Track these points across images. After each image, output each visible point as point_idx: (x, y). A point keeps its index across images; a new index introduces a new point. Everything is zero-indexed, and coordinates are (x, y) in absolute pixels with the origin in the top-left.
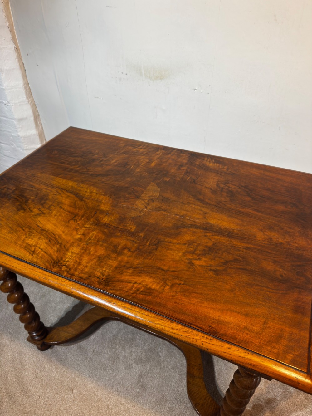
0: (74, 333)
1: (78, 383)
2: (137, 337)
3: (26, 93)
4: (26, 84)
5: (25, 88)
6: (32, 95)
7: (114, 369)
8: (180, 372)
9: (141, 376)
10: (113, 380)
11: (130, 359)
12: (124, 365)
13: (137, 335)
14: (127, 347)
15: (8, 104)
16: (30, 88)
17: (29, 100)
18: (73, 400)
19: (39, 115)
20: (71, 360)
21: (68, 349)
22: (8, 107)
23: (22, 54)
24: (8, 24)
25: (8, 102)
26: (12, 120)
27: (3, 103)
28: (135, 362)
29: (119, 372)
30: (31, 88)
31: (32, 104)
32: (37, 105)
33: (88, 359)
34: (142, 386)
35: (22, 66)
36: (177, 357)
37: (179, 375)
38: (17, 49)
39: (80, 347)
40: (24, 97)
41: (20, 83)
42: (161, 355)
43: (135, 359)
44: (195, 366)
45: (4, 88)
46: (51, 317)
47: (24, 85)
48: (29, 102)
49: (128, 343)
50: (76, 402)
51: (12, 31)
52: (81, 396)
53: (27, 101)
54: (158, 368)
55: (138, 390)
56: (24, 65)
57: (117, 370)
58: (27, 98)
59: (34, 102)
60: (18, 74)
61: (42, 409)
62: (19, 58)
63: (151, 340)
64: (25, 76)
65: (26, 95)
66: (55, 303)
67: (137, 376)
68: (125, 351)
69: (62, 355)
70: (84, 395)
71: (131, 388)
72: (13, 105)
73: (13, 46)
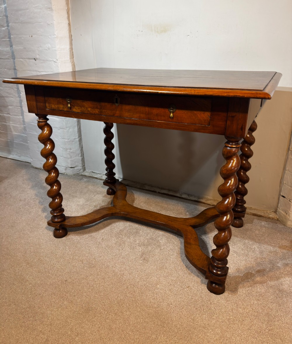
0: (88, 219)
1: (87, 257)
2: (141, 231)
3: (70, 55)
4: (71, 49)
5: (70, 51)
6: (73, 57)
7: (120, 250)
9: (143, 254)
10: (119, 256)
11: (134, 244)
12: (129, 247)
13: (141, 230)
15: (57, 61)
16: (73, 53)
17: (72, 60)
18: (83, 267)
20: (83, 244)
21: (80, 238)
22: (56, 63)
23: (72, 29)
24: (66, 8)
25: (57, 60)
27: (53, 61)
28: (138, 246)
29: (124, 251)
30: (74, 52)
31: (72, 63)
32: (75, 66)
33: (98, 243)
34: (144, 259)
35: (71, 36)
37: (177, 254)
38: (69, 24)
39: (91, 236)
40: (68, 57)
41: (68, 47)
42: (161, 242)
43: (138, 243)
44: (191, 238)
45: (56, 49)
48: (71, 61)
49: (133, 235)
50: (86, 268)
51: (68, 13)
52: (90, 265)
53: (70, 60)
54: (159, 249)
55: (141, 262)
56: (72, 36)
57: (123, 250)
58: (70, 59)
59: (74, 63)
60: (67, 41)
61: (55, 271)
62: (70, 31)
63: (153, 233)
64: (71, 44)
65: (70, 56)
67: (140, 253)
68: (130, 239)
69: (75, 240)
70: (93, 264)
71: (135, 261)
72: (60, 62)
73: (67, 22)
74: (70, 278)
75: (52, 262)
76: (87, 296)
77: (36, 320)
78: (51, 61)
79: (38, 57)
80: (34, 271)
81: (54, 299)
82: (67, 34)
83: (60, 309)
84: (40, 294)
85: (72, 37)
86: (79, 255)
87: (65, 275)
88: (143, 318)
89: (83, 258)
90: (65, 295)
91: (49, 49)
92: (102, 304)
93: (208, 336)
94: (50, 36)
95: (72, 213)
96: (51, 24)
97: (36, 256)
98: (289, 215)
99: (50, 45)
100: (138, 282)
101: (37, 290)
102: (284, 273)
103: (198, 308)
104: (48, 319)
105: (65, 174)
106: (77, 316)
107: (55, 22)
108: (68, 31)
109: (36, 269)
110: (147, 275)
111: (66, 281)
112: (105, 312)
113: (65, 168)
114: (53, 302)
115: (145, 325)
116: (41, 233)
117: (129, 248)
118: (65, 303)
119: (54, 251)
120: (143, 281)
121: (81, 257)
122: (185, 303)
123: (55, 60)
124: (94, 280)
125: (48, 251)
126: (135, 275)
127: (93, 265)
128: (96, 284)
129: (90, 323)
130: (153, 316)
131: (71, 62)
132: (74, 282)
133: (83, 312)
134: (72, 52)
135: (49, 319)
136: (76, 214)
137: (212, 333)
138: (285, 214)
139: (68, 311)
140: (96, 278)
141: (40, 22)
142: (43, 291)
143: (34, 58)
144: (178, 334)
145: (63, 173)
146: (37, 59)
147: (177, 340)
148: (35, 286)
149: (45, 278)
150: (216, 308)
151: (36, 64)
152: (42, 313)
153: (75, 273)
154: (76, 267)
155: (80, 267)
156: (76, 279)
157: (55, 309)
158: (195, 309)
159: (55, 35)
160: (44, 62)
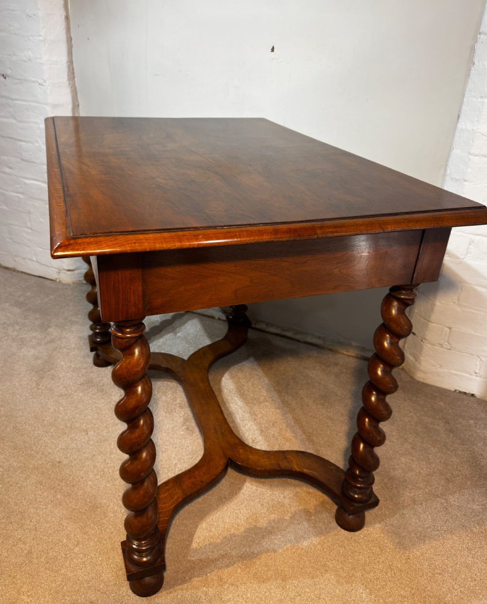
1: (95, 424)
3: (68, 74)
4: (70, 62)
5: (68, 67)
6: (74, 78)
8: (242, 418)
14: (169, 392)
15: (44, 84)
16: (73, 69)
18: (88, 440)
19: (78, 105)
20: (88, 403)
22: (42, 87)
23: (71, 26)
25: (45, 81)
26: (44, 106)
27: (38, 82)
28: (179, 407)
30: (75, 69)
31: (73, 88)
32: (78, 92)
35: (69, 40)
36: (239, 404)
38: (67, 18)
40: (64, 77)
41: (64, 59)
43: (179, 404)
45: (43, 62)
46: (61, 362)
47: (68, 62)
48: (70, 84)
49: (171, 389)
50: (92, 442)
53: (68, 83)
55: (182, 433)
56: (71, 39)
58: (69, 80)
59: (76, 87)
60: (64, 48)
61: (41, 447)
62: (68, 30)
64: (70, 53)
65: (68, 76)
66: (67, 349)
67: (182, 420)
68: (166, 396)
69: (75, 397)
70: (103, 436)
71: (172, 431)
72: (49, 86)
73: (64, 14)
74: (67, 458)
75: (36, 432)
76: (93, 487)
77: (11, 522)
78: (33, 82)
79: (9, 72)
80: (7, 446)
81: (40, 490)
82: (63, 37)
83: (49, 506)
84: (17, 484)
85: (71, 41)
86: (82, 421)
87: (59, 453)
88: (181, 519)
89: (88, 427)
90: (59, 485)
91: (30, 60)
92: (116, 498)
93: (275, 544)
94: (31, 38)
95: (69, 351)
96: (34, 15)
97: (10, 423)
98: (419, 363)
99: (30, 53)
100: (176, 464)
101: (12, 477)
102: (400, 452)
103: (265, 504)
104: (31, 521)
105: (58, 280)
106: (76, 516)
107: (40, 12)
108: (64, 31)
109: (10, 443)
110: (189, 454)
111: (59, 462)
112: (121, 511)
113: (58, 271)
114: (38, 495)
115: (182, 528)
116: (17, 384)
117: (164, 411)
118: (59, 496)
119: (39, 414)
120: (184, 462)
121: (84, 425)
122: (246, 497)
123: (40, 81)
124: (106, 462)
125: (30, 415)
126: (171, 453)
127: (104, 438)
128: (108, 468)
129: (98, 526)
130: (196, 515)
131: (70, 86)
132: (73, 464)
133: (86, 510)
134: (71, 68)
135: (33, 521)
136: (77, 352)
137: (282, 539)
138: (414, 360)
139: (62, 509)
140: (109, 458)
141: (13, 11)
142: (22, 479)
143: (3, 73)
144: (231, 542)
145: (55, 279)
146: (9, 76)
147: (229, 549)
148: (9, 471)
149: (25, 458)
150: (291, 504)
151: (5, 86)
152: (21, 512)
153: (74, 450)
154: (76, 440)
155: (83, 440)
156: (75, 460)
157: (41, 506)
158: (259, 505)
159: (41, 36)
160: (21, 83)
